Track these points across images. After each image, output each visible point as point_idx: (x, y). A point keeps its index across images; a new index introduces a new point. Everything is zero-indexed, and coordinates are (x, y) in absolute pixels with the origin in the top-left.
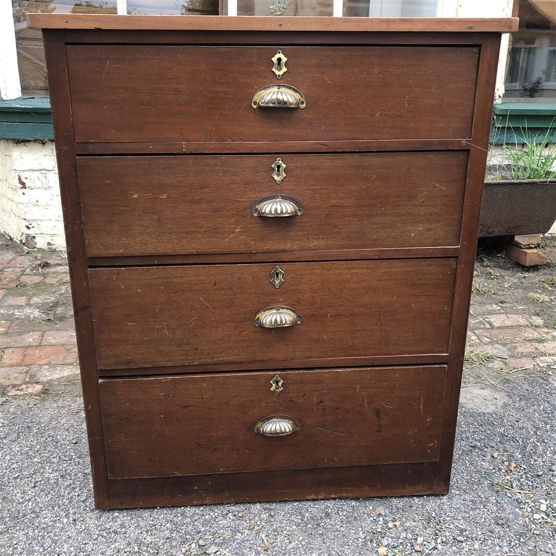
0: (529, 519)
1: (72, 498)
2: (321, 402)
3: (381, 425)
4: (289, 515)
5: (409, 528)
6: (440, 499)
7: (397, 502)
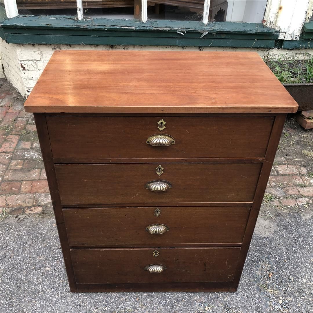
0: (273, 308)
1: (59, 283)
2: (177, 260)
3: (206, 268)
4: (160, 300)
5: (215, 310)
6: (232, 294)
7: (211, 295)
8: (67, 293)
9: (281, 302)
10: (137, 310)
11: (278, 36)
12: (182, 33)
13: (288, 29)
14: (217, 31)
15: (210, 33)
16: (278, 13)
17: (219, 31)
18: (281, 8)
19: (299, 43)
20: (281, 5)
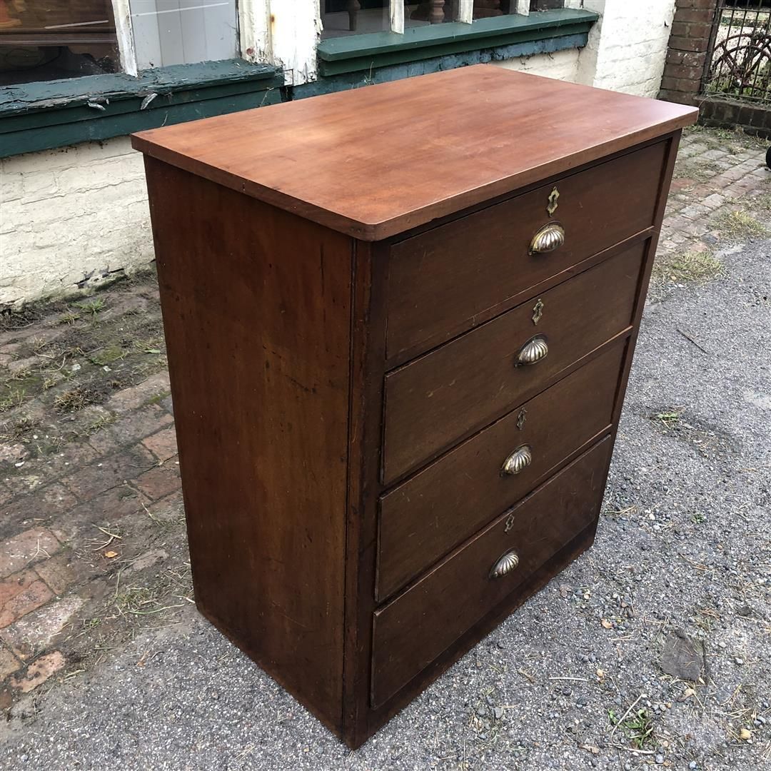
0: (654, 532)
3: (567, 513)
4: (512, 638)
6: (591, 551)
7: (569, 573)
8: (345, 760)
9: (652, 517)
10: (500, 680)
11: (283, 80)
12: (99, 106)
13: (294, 61)
14: (173, 87)
15: (161, 95)
16: (270, 29)
17: (177, 87)
18: (272, 19)
19: (318, 87)
20: (272, 14)
